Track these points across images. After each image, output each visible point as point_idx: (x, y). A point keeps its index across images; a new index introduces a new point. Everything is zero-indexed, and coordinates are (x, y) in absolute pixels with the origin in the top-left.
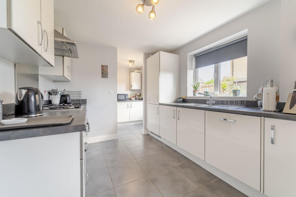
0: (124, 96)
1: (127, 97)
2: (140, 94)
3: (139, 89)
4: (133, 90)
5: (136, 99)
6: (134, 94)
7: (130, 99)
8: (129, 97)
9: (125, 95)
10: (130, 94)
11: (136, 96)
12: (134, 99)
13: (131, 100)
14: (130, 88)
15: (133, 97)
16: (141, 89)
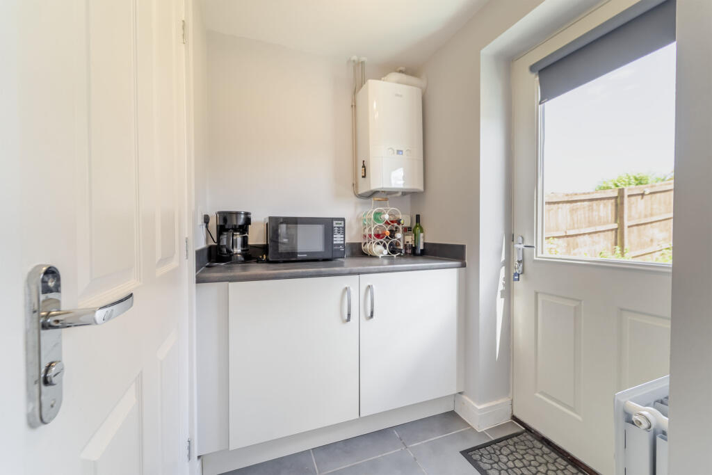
0: (320, 229)
1: (338, 239)
2: (418, 217)
3: (409, 187)
4: (374, 194)
5: (393, 250)
6: (387, 217)
7: (358, 252)
8: (352, 236)
9: (329, 226)
10: (358, 219)
11: (393, 233)
12: (380, 250)
13: (364, 255)
14: (355, 185)
15: (378, 236)
16: (421, 188)
